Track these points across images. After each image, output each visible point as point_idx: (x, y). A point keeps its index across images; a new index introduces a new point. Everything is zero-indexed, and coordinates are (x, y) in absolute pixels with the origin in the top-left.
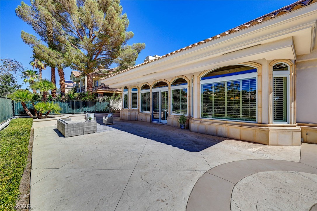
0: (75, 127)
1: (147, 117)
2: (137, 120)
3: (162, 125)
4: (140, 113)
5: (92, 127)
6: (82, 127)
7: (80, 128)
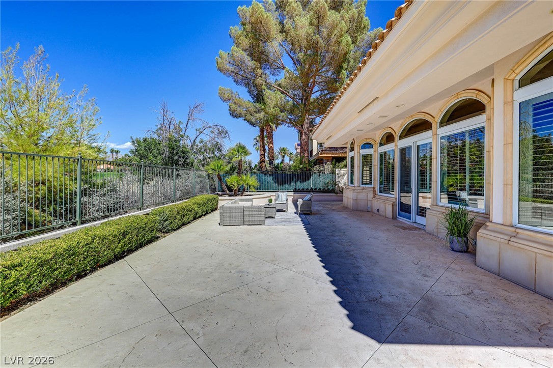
0: (232, 213)
1: (387, 205)
2: (370, 210)
3: (416, 229)
4: (377, 197)
5: (257, 215)
6: (242, 214)
7: (239, 214)
